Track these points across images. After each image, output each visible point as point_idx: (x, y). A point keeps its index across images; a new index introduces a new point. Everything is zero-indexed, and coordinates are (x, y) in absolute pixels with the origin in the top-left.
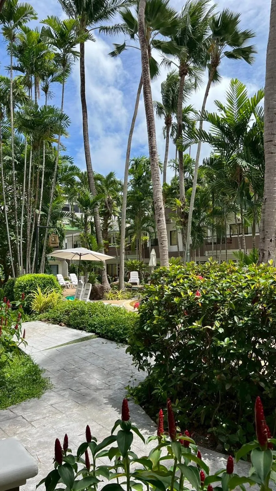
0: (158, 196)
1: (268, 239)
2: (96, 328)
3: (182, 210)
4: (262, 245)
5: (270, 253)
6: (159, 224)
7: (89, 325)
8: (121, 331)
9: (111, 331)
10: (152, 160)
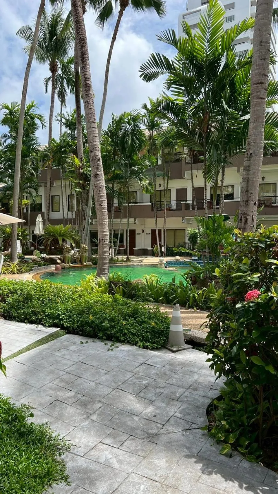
0: (95, 143)
1: (252, 202)
2: (62, 319)
3: (81, 171)
4: (244, 209)
5: (254, 218)
6: (97, 179)
7: (46, 316)
8: (106, 324)
9: (87, 323)
10: (87, 95)
